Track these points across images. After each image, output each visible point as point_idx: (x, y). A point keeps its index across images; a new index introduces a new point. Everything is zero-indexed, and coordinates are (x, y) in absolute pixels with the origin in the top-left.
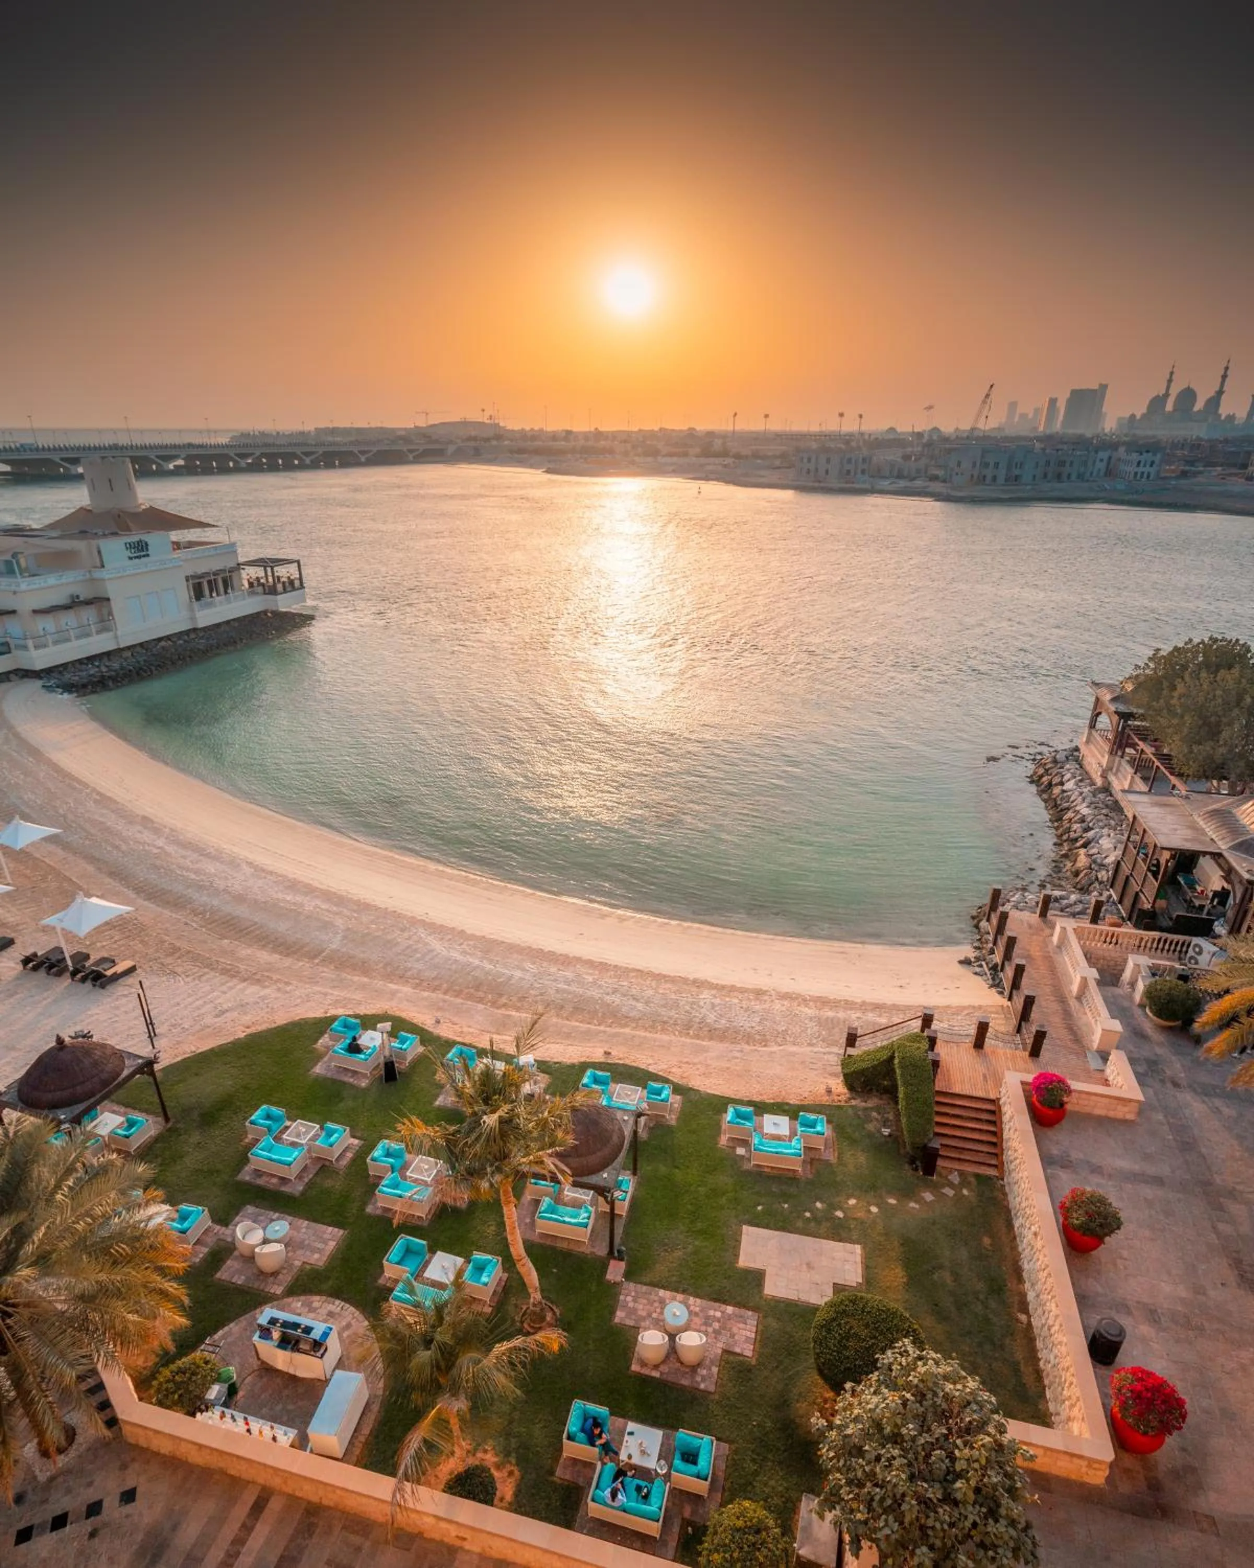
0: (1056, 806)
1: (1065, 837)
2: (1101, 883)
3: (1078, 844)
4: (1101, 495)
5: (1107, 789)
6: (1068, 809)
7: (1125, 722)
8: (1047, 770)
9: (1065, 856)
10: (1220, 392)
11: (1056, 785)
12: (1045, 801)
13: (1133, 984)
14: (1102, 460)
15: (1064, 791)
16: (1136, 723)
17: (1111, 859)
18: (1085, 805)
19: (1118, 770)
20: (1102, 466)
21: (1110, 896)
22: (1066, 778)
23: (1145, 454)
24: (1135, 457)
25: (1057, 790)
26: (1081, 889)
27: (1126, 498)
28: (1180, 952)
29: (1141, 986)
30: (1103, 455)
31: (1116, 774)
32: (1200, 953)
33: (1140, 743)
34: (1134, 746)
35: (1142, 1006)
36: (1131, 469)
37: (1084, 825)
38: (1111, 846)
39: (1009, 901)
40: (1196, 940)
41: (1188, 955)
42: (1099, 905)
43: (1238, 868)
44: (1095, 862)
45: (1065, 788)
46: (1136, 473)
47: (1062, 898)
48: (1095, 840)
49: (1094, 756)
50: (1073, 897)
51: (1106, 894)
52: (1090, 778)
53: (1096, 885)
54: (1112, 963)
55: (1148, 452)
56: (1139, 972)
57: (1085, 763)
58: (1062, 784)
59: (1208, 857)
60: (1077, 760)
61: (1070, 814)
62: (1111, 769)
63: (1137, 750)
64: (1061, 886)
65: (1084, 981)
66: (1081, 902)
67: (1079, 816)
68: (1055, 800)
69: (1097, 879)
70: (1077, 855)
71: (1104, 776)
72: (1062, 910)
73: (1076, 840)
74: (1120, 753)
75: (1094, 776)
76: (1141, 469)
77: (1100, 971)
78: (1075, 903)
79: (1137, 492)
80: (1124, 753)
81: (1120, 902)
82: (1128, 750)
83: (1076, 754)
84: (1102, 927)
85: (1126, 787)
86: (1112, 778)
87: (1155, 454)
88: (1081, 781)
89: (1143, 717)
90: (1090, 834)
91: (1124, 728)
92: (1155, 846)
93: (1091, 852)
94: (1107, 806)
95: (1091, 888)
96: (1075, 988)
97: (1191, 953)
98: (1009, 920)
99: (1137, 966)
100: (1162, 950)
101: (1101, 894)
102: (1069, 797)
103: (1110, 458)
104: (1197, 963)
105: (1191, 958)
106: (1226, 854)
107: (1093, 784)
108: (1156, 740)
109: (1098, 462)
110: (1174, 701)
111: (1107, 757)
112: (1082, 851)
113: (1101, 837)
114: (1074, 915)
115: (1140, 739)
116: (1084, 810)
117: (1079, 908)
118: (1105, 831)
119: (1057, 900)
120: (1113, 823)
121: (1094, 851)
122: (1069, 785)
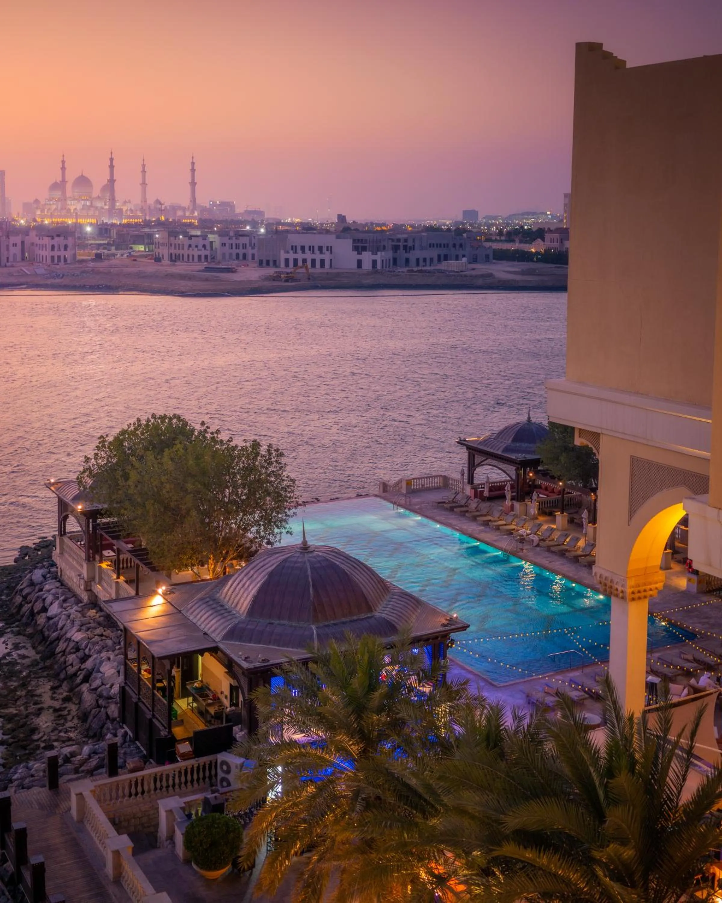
0: (45, 639)
1: (62, 676)
2: (114, 720)
3: (79, 680)
4: (22, 280)
5: (94, 603)
6: (58, 639)
7: (94, 521)
8: (25, 597)
9: (67, 699)
10: (112, 181)
11: (39, 613)
12: (30, 636)
13: (171, 838)
14: (15, 245)
15: (49, 619)
16: (104, 520)
17: (116, 689)
18: (75, 629)
19: (101, 579)
20: (17, 250)
21: (126, 733)
22: (48, 601)
23: (57, 239)
24: (47, 241)
25: (41, 620)
26: (94, 736)
27: (49, 282)
28: (210, 777)
29: (179, 838)
30: (17, 239)
31: (100, 583)
32: (228, 772)
33: (114, 542)
34: (110, 547)
35: (187, 862)
36: (46, 253)
37: (80, 654)
38: (113, 671)
39: (11, 781)
40: (221, 757)
41: (219, 778)
42: (113, 749)
43: (236, 658)
44: (100, 696)
45: (49, 614)
46: (53, 257)
47: (73, 754)
48: (95, 669)
49: (72, 567)
50: (86, 749)
51: (121, 732)
52: (75, 595)
53: (109, 725)
54: (145, 820)
55: (58, 236)
56: (174, 820)
57: (65, 578)
58: (45, 610)
59: (207, 654)
60: (55, 577)
61: (61, 646)
62: (93, 579)
63: (114, 551)
64: (70, 739)
65: (117, 854)
66: (95, 752)
67: (72, 645)
68: (42, 632)
69: (108, 717)
70: (80, 695)
71: (89, 590)
72: (76, 771)
73: (75, 675)
74: (97, 557)
75: (78, 592)
76: (56, 253)
77: (132, 836)
78: (90, 757)
79: (58, 276)
80: (101, 556)
81: (137, 737)
82: (106, 553)
83: (53, 569)
84: (124, 777)
85: (114, 596)
86: (98, 589)
87: (66, 238)
88: (65, 601)
89: (108, 513)
90: (89, 664)
91: (94, 527)
92: (153, 657)
93: (94, 686)
94: (99, 624)
95: (105, 731)
96: (109, 869)
97: (221, 775)
98: (13, 808)
99: (170, 812)
100: (192, 781)
101: (115, 735)
102: (56, 624)
103: (23, 242)
104: (229, 784)
105: (223, 779)
106: (221, 646)
107: (79, 601)
108: (129, 535)
109: (11, 248)
110: (130, 491)
111: (85, 566)
112: (85, 687)
113: (101, 663)
114: (91, 773)
115: (113, 538)
116: (78, 636)
117: (94, 762)
118: (104, 654)
119: (67, 760)
120: (109, 642)
121: (98, 682)
122: (54, 610)
